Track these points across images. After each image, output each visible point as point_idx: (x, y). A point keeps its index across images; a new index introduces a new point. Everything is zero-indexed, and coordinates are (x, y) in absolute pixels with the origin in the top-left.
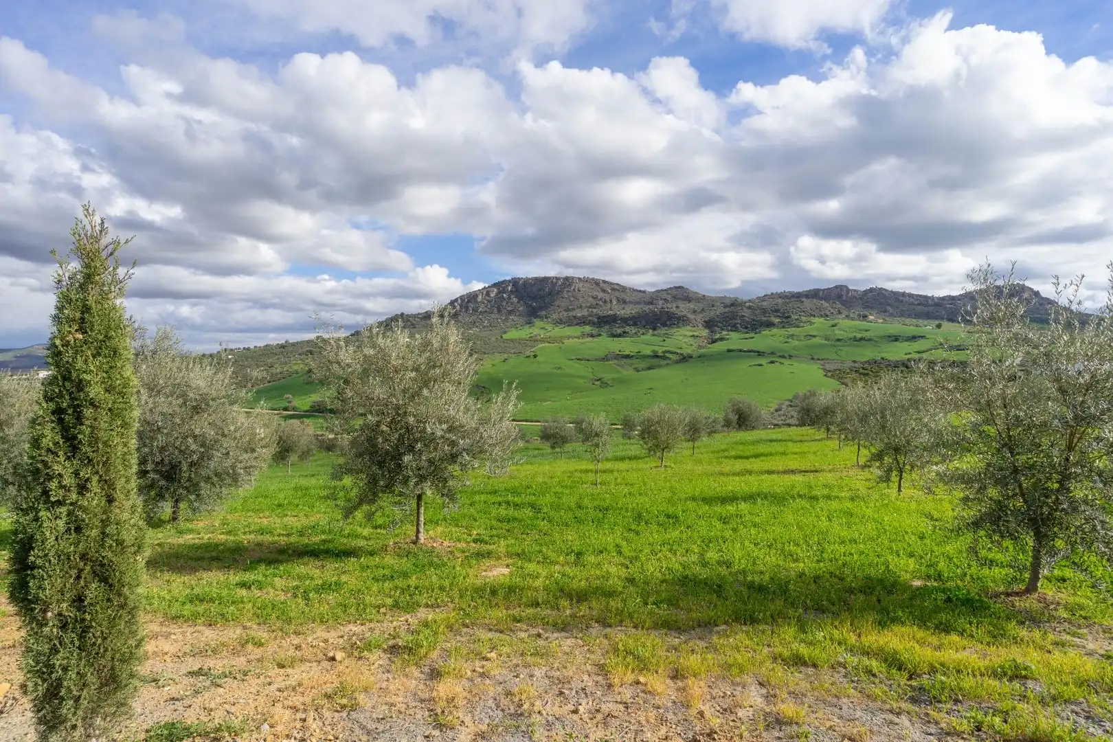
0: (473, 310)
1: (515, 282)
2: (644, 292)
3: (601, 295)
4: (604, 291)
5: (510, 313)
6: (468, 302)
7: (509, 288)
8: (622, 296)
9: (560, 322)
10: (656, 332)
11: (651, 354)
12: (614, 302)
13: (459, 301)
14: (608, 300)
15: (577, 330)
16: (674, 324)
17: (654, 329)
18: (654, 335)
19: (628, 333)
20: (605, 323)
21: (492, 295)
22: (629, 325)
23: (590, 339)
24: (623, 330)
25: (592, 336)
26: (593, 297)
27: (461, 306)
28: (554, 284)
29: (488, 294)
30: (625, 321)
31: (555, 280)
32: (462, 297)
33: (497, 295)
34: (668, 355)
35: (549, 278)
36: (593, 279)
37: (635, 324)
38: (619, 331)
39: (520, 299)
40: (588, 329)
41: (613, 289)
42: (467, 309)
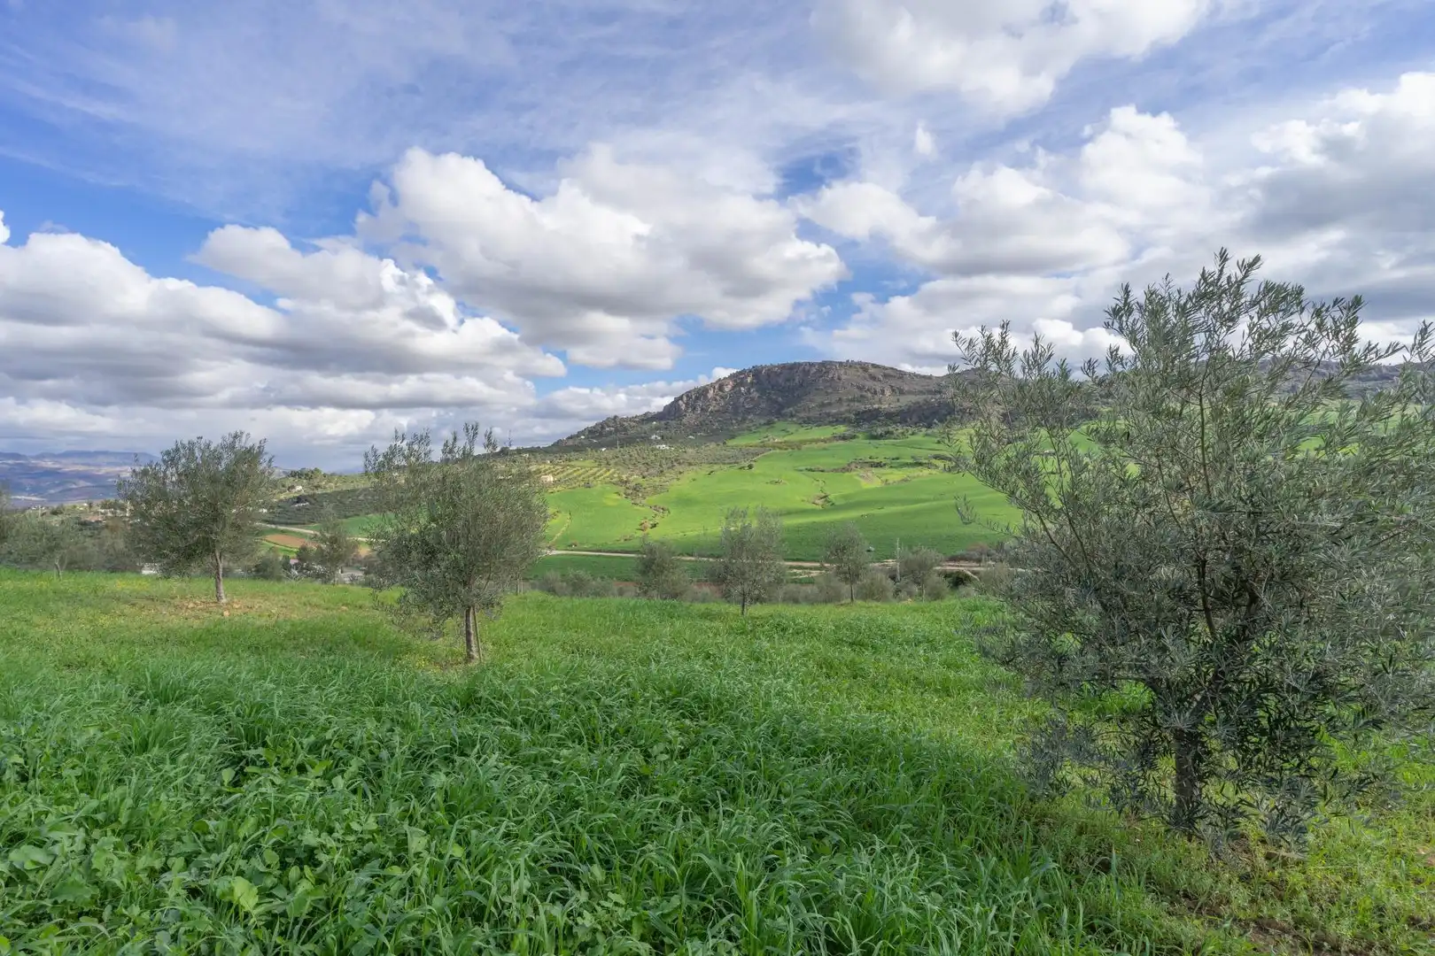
0: (702, 409)
1: (756, 372)
2: (930, 377)
3: (869, 384)
4: (873, 378)
5: (750, 411)
6: (697, 398)
7: (749, 380)
8: (896, 383)
9: (808, 422)
10: (930, 431)
11: (911, 461)
12: (888, 393)
13: (685, 399)
14: (878, 390)
15: (826, 432)
16: (956, 419)
17: (929, 427)
18: (927, 435)
19: (892, 433)
20: (870, 421)
21: (727, 390)
22: (895, 423)
23: (841, 442)
24: (885, 429)
25: (844, 438)
26: (858, 388)
27: (687, 404)
28: (806, 373)
29: (721, 388)
30: (890, 416)
31: (807, 368)
32: (688, 394)
33: (734, 388)
34: (934, 461)
35: (800, 364)
36: (860, 363)
37: (903, 421)
38: (880, 431)
39: (762, 391)
40: (842, 429)
41: (885, 376)
42: (694, 409)
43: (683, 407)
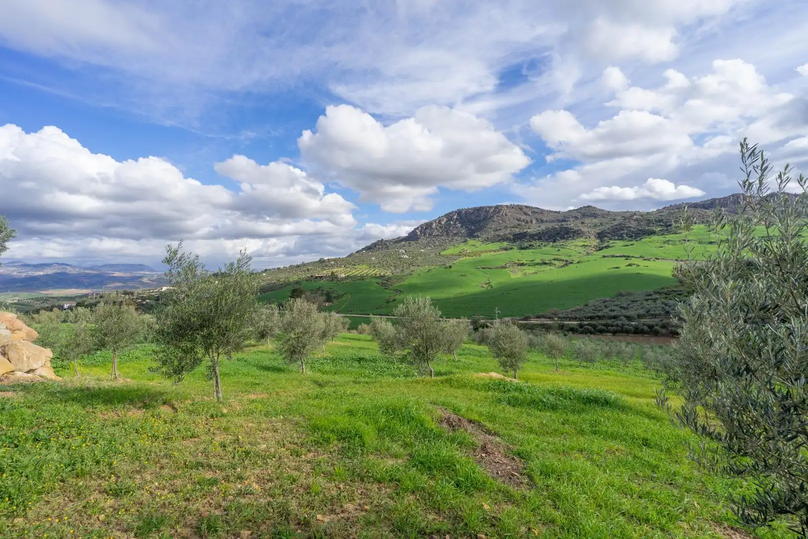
0: (429, 234)
1: (459, 212)
2: (559, 212)
3: (523, 217)
4: (526, 214)
5: (456, 234)
6: (426, 228)
7: (455, 217)
8: (540, 217)
9: (487, 240)
10: (555, 244)
11: (541, 262)
12: (534, 222)
13: (420, 229)
14: (529, 220)
15: (496, 246)
16: (570, 237)
17: (554, 242)
18: (553, 246)
19: (533, 246)
20: (520, 239)
21: (443, 223)
22: (535, 240)
23: (504, 252)
24: (530, 244)
25: (506, 249)
26: (517, 220)
27: (421, 232)
28: (487, 212)
29: (440, 222)
30: (532, 237)
31: (488, 209)
32: (421, 226)
33: (447, 222)
34: (554, 262)
35: (484, 208)
36: (518, 206)
37: (540, 239)
38: (526, 244)
39: (463, 224)
40: (505, 244)
41: (533, 212)
42: (425, 234)
43: (419, 233)
